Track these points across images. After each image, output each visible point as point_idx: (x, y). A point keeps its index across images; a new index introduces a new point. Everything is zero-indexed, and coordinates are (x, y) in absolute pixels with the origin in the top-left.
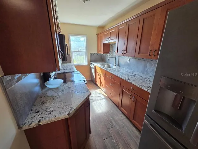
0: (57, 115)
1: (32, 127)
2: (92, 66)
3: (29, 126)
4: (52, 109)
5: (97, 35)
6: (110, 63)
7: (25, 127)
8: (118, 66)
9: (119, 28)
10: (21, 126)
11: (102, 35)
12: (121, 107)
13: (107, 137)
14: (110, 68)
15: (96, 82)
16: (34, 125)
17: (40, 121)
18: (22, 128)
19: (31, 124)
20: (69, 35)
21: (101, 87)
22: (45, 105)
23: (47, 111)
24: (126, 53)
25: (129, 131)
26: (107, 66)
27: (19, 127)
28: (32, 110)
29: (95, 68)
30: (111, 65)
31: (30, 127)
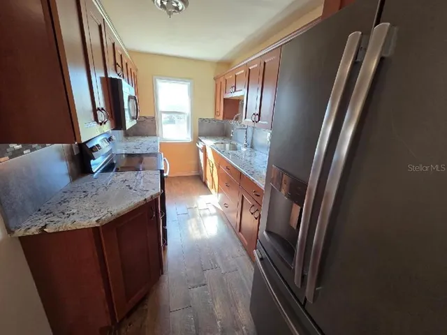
0: (77, 220)
1: (31, 234)
2: (200, 146)
3: (26, 230)
4: (75, 211)
5: (215, 79)
6: (236, 141)
7: (20, 233)
8: (252, 147)
9: (250, 68)
10: (13, 229)
11: (222, 79)
12: (240, 231)
13: (196, 284)
14: (234, 152)
15: (206, 179)
16: (34, 231)
17: (45, 226)
18: (13, 232)
19: (29, 228)
20: (154, 77)
21: (213, 191)
22: (66, 204)
23: (64, 214)
24: (259, 120)
25: (243, 279)
26: (230, 147)
27: (9, 231)
28: (39, 210)
29: (204, 150)
30: (239, 145)
31: (28, 234)
